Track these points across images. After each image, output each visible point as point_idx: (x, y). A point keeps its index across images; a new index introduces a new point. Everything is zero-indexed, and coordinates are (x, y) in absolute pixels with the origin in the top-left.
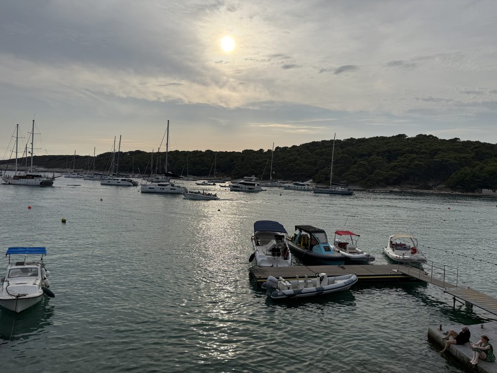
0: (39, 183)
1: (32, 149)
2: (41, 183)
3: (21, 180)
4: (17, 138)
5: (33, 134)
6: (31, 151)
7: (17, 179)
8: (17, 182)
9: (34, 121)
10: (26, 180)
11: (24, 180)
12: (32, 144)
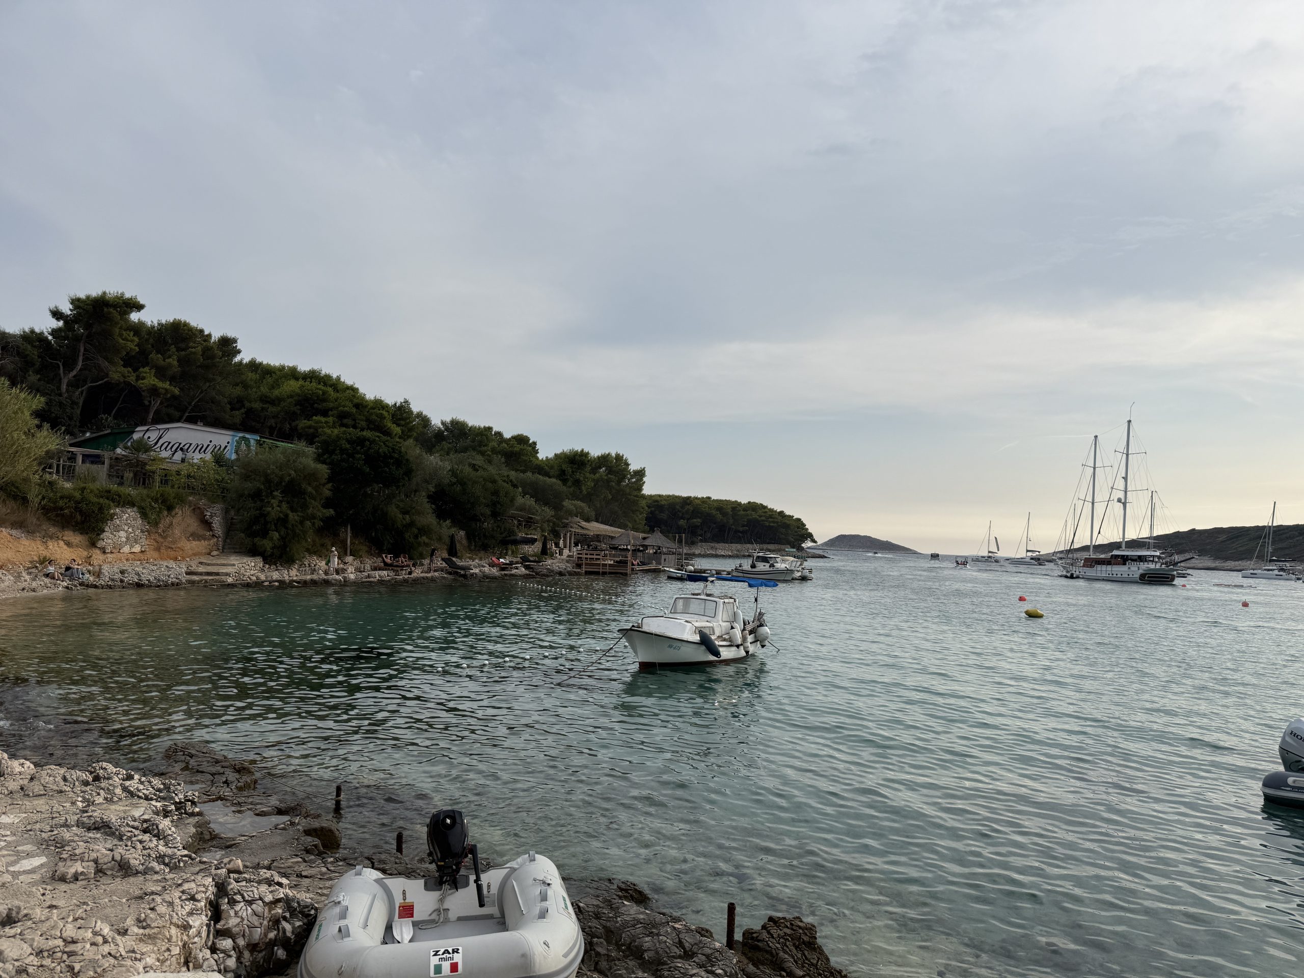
0: (1137, 576)
1: (1126, 492)
2: (1142, 576)
3: (1099, 567)
4: (1094, 468)
5: (1127, 455)
6: (1121, 495)
7: (1091, 566)
8: (1090, 572)
9: (1129, 422)
10: (1109, 568)
11: (1104, 567)
12: (1125, 479)
